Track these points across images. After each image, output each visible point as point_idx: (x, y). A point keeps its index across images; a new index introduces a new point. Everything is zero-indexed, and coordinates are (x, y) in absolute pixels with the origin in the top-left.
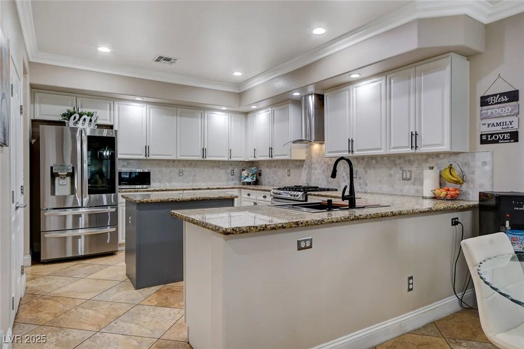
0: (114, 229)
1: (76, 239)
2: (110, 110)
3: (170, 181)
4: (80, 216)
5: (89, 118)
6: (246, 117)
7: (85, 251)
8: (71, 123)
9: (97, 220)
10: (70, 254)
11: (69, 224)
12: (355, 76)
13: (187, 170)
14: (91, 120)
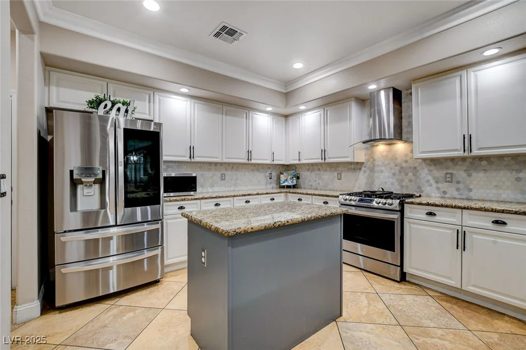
2: (149, 102)
3: (212, 186)
4: (111, 238)
5: (125, 107)
7: (118, 286)
8: (101, 112)
12: (490, 52)
13: (229, 174)
14: (127, 111)
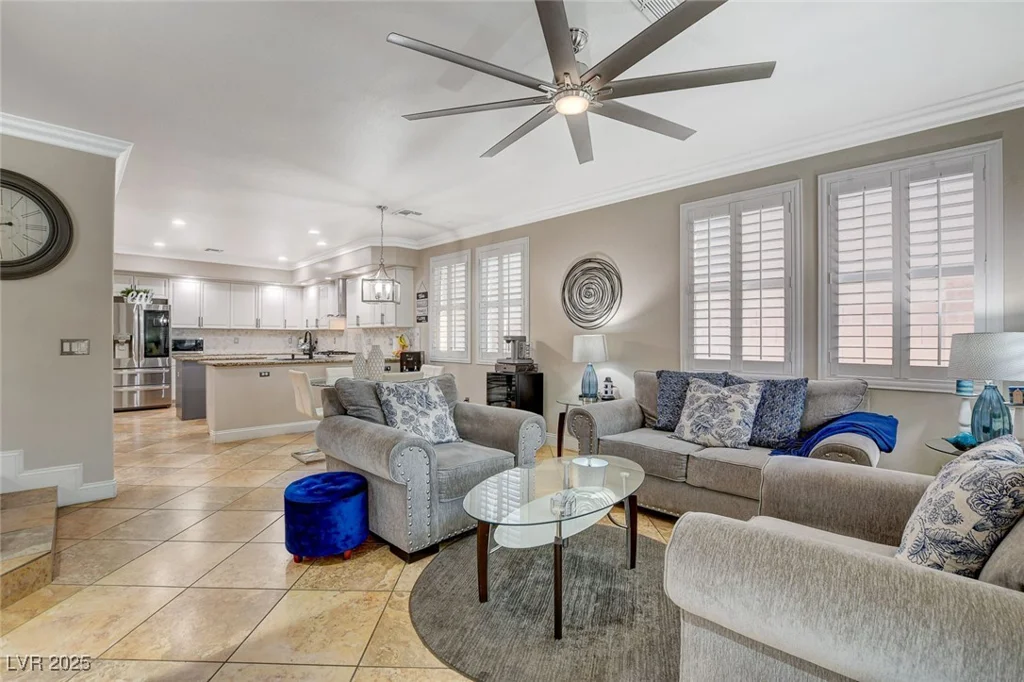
0: (168, 387)
1: (131, 393)
2: (165, 286)
3: (225, 348)
4: (136, 375)
6: (302, 292)
7: (140, 404)
8: (129, 299)
9: (152, 378)
10: (125, 405)
11: (125, 382)
12: (355, 272)
13: (242, 339)
